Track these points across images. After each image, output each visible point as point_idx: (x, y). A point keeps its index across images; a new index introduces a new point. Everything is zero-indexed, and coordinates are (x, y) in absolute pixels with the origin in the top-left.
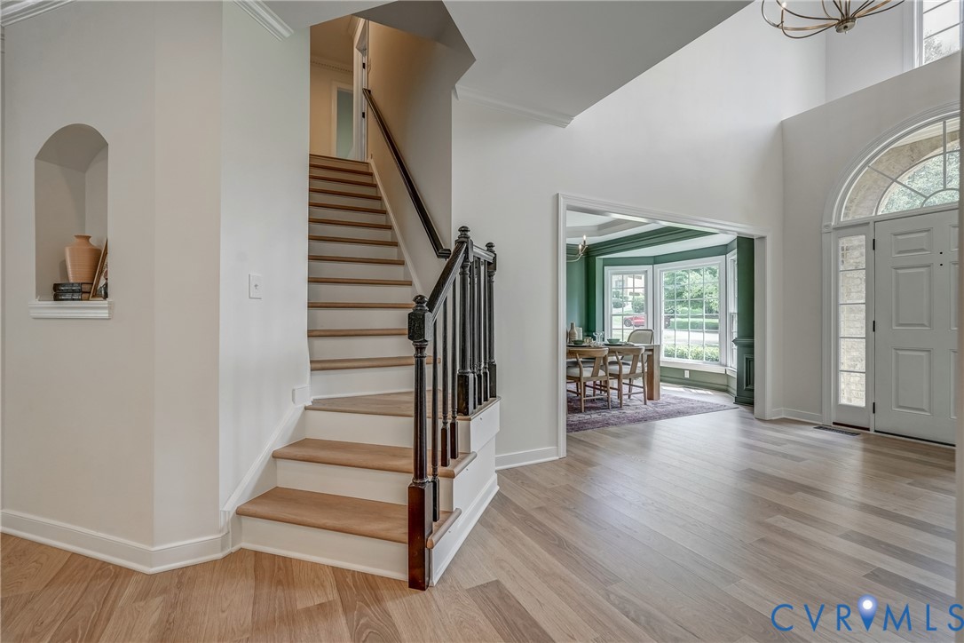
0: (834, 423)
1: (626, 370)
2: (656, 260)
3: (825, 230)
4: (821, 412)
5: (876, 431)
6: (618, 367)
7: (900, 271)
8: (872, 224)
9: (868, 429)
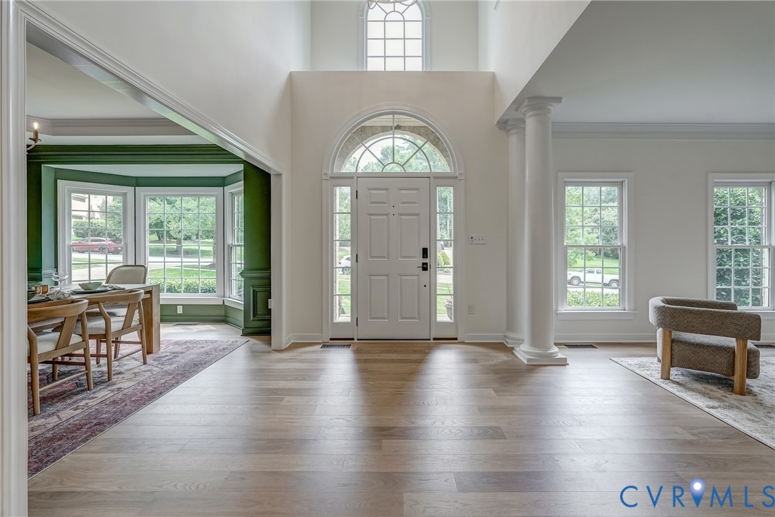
0: (331, 339)
1: (116, 324)
2: (138, 182)
3: (324, 177)
4: (322, 333)
5: (358, 340)
6: (103, 321)
7: (372, 217)
8: (355, 178)
9: (353, 339)
